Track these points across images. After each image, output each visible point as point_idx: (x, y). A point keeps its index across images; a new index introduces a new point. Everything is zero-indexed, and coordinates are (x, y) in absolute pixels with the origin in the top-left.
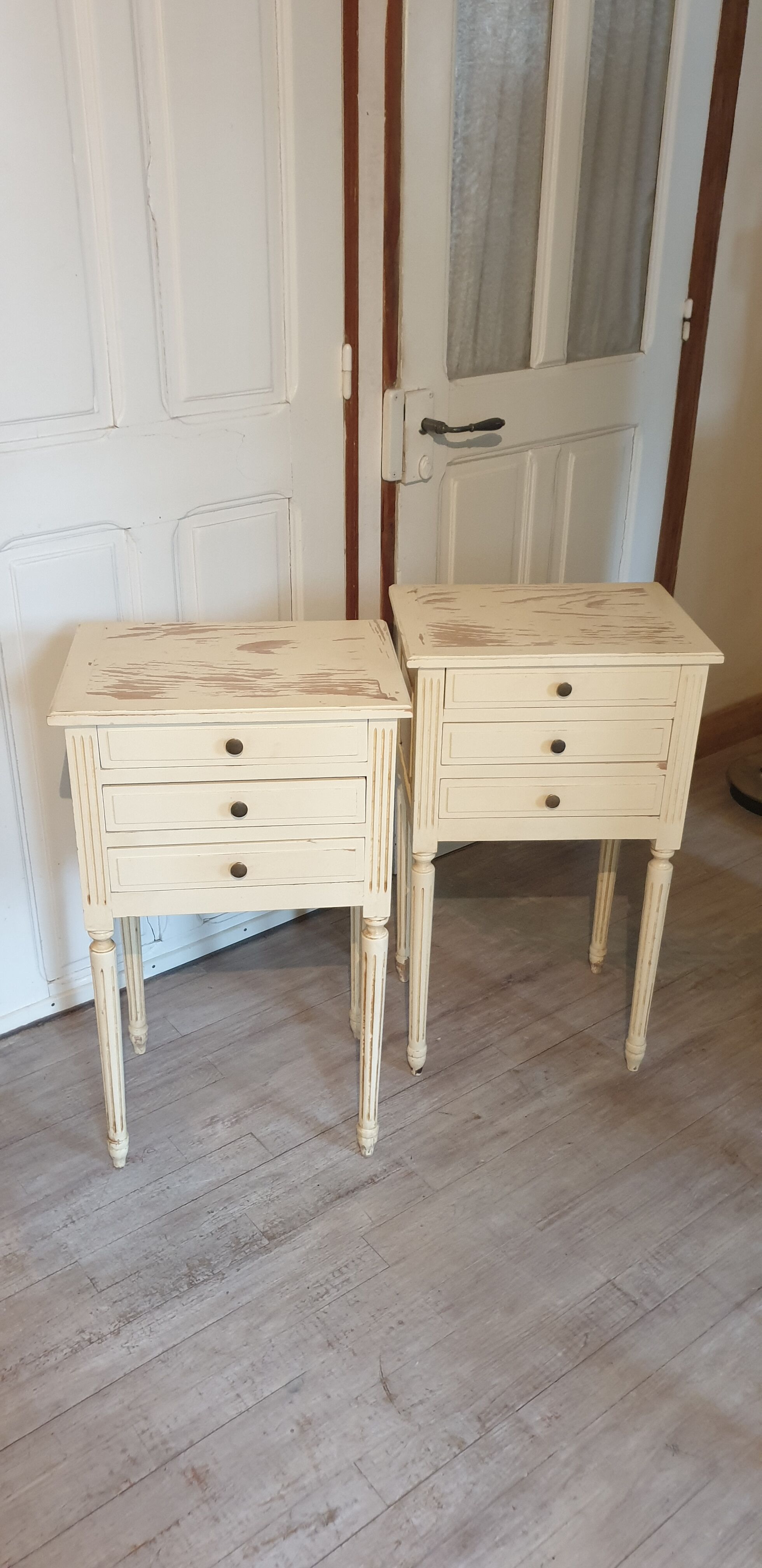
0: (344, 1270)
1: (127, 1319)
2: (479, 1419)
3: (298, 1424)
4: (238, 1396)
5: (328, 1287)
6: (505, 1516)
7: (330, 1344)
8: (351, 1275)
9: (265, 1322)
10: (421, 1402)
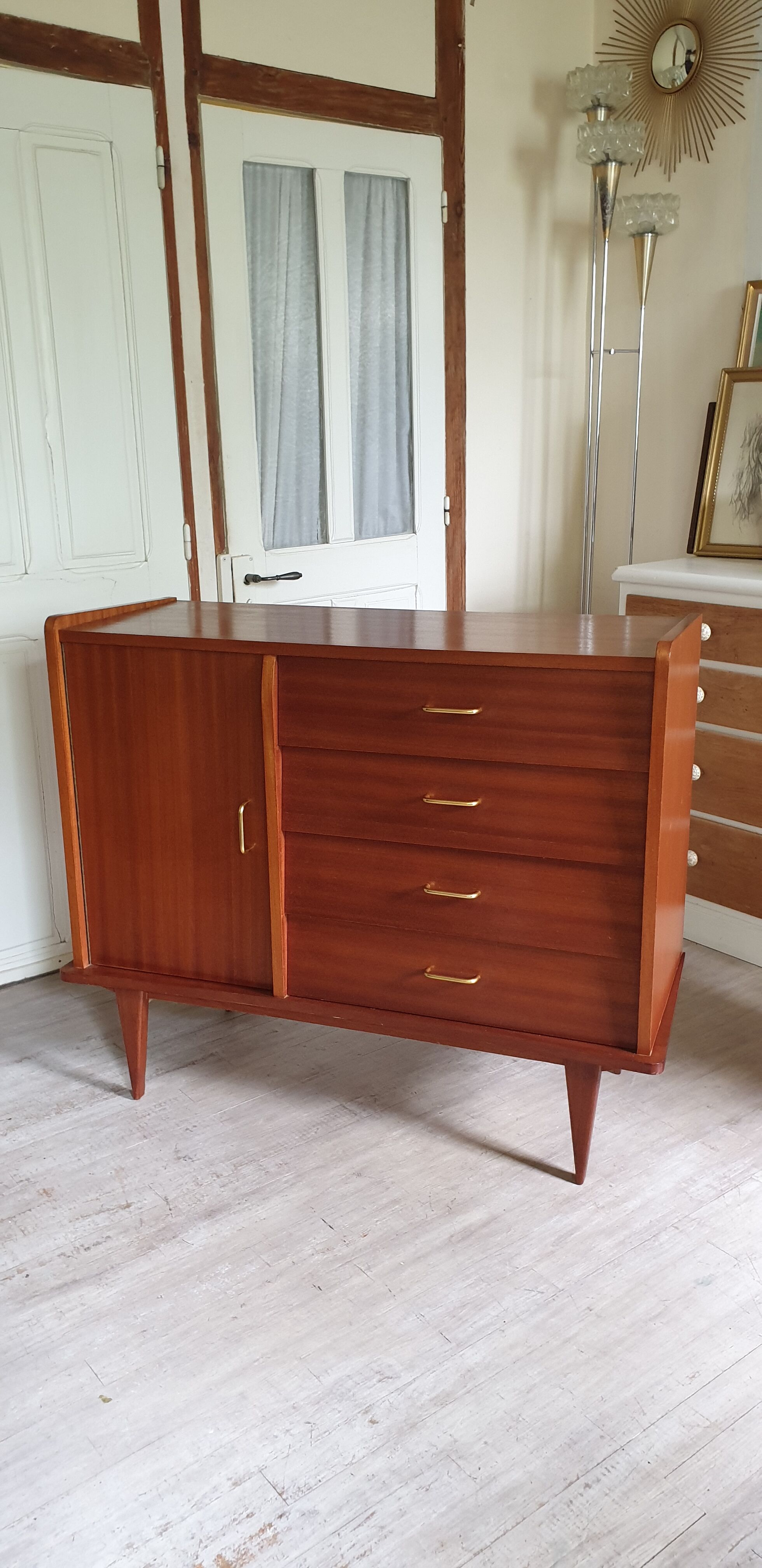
0: (163, 1104)
1: (11, 1129)
2: (235, 1166)
3: (116, 1170)
4: (79, 1159)
5: (150, 1112)
6: (239, 1204)
7: (145, 1137)
8: (167, 1107)
9: (104, 1128)
10: (199, 1159)
